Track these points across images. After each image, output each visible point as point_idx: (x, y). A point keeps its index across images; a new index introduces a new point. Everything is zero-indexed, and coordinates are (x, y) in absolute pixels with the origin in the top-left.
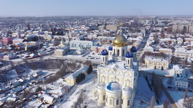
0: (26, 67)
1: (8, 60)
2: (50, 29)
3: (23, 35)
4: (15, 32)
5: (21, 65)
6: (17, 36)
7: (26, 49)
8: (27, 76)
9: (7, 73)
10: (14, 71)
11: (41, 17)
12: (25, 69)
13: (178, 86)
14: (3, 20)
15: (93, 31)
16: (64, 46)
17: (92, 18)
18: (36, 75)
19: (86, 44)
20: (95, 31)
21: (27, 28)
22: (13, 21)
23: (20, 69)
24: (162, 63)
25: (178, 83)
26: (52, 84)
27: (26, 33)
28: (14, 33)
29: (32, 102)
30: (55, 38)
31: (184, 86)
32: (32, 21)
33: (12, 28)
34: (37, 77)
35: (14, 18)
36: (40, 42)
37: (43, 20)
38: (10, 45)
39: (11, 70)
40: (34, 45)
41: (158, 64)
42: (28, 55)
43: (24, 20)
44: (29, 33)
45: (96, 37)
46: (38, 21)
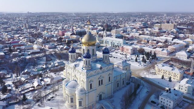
0: (55, 56)
1: (48, 49)
5: (52, 55)
8: (50, 64)
9: (38, 59)
10: (45, 58)
11: (115, 13)
12: (53, 58)
13: (163, 103)
15: (145, 29)
18: (57, 64)
19: (117, 42)
20: (148, 29)
23: (49, 58)
24: (172, 73)
25: (162, 99)
26: (55, 74)
29: (29, 84)
30: (100, 34)
31: (168, 105)
34: (57, 66)
37: (113, 16)
39: (43, 57)
40: (74, 38)
41: (167, 73)
42: (63, 47)
43: (97, 16)
45: (138, 36)
46: (108, 16)
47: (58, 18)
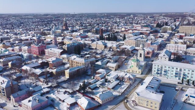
2: (95, 29)
3: (60, 39)
4: (49, 34)
6: (51, 41)
7: (67, 76)
14: (40, 17)
15: (159, 35)
16: (140, 71)
17: (131, 15)
21: (64, 28)
22: (49, 18)
27: (63, 35)
28: (48, 36)
30: (110, 48)
32: (68, 18)
33: (47, 26)
35: (50, 15)
36: (86, 54)
38: (40, 61)
43: (59, 17)
44: (68, 35)
45: (185, 50)
46: (73, 18)
47: (10, 20)
